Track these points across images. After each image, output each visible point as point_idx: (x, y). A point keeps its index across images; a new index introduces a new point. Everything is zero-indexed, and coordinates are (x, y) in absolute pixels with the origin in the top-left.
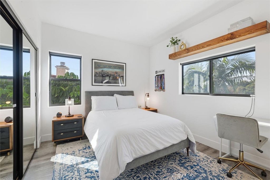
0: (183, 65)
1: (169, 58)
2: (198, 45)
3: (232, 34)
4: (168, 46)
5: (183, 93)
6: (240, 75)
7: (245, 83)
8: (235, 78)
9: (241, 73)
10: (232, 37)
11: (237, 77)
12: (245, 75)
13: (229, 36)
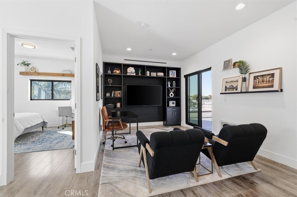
0: (31, 81)
1: (20, 74)
2: (46, 73)
3: (63, 74)
4: (18, 65)
5: (31, 100)
6: (64, 87)
7: (67, 91)
8: (61, 88)
9: (65, 85)
10: (63, 75)
11: (62, 88)
12: (68, 87)
13: (62, 74)
